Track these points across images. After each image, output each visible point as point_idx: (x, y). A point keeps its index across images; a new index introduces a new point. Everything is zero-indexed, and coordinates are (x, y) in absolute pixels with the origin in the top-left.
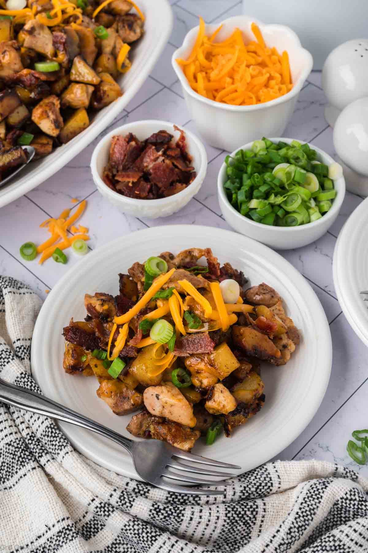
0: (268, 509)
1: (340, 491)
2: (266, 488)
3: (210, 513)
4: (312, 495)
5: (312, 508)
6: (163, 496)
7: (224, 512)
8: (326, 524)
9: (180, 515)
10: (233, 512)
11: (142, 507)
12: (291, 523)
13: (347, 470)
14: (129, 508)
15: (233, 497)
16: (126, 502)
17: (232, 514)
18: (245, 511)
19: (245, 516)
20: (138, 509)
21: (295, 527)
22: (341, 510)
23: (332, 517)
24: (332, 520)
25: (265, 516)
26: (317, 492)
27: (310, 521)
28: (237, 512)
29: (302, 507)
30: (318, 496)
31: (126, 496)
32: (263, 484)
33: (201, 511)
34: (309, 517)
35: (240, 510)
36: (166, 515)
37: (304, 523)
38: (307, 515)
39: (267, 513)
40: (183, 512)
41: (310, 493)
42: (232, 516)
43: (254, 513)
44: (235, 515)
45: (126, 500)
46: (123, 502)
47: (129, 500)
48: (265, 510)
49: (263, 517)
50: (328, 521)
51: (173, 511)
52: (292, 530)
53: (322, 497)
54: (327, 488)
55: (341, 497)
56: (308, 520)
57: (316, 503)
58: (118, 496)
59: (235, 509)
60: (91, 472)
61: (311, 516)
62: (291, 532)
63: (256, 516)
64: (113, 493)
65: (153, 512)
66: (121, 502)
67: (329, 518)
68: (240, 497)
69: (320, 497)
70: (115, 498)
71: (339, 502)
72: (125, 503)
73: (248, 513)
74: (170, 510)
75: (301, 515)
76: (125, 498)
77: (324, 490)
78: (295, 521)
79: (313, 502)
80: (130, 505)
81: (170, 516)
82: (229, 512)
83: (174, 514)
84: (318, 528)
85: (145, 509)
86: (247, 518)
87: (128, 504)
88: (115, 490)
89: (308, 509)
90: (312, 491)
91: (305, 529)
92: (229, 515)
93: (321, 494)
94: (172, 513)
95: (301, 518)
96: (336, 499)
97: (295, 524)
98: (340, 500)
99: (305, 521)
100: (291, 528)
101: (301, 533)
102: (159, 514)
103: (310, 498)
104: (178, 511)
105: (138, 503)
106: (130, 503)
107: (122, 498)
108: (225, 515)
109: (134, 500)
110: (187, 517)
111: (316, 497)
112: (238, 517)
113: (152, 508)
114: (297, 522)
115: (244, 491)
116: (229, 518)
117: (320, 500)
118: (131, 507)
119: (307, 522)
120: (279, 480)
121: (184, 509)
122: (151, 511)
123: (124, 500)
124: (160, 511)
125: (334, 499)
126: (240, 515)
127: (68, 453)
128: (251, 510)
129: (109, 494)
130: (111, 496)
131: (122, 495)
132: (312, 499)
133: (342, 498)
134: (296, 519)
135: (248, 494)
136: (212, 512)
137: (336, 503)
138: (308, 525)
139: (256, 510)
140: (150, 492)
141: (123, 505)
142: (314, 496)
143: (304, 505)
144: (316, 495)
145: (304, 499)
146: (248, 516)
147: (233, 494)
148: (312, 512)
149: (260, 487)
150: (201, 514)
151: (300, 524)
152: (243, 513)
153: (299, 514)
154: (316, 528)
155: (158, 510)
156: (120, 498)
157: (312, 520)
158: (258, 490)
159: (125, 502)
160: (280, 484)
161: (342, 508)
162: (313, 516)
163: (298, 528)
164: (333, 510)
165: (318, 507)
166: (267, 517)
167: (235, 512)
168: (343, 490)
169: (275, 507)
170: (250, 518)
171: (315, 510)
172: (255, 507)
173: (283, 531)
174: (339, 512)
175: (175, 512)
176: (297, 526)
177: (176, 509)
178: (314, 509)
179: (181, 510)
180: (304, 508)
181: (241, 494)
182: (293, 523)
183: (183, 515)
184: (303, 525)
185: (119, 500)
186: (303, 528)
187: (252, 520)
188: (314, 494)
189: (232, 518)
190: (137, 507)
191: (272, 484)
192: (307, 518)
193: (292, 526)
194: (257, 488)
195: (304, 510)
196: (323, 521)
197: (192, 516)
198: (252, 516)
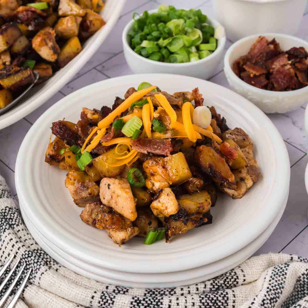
0: (237, 295)
1: (301, 268)
2: (232, 280)
3: (186, 300)
4: (278, 273)
5: (280, 282)
6: (141, 293)
7: (199, 299)
8: (292, 300)
9: (159, 303)
10: (207, 299)
11: (123, 301)
12: (264, 296)
13: (301, 258)
14: (111, 305)
15: (205, 289)
16: (108, 300)
17: (206, 300)
18: (217, 298)
19: (217, 302)
20: (120, 304)
21: (267, 299)
22: (303, 287)
23: (296, 293)
24: (297, 297)
25: (236, 301)
26: (281, 270)
27: (280, 294)
28: (210, 299)
29: (271, 283)
30: (283, 273)
31: (106, 295)
32: (230, 278)
33: (178, 299)
34: (279, 290)
35: (212, 296)
36: (146, 305)
37: (274, 296)
38: (277, 289)
39: (237, 298)
40: (161, 301)
41: (275, 272)
42: (206, 302)
43: (226, 298)
44: (208, 301)
45: (108, 298)
46: (105, 301)
47: (110, 297)
48: (234, 296)
49: (234, 302)
50: (294, 298)
51: (152, 300)
52: (265, 302)
53: (286, 273)
54: (289, 266)
55: (303, 273)
56: (278, 293)
57: (282, 278)
58: (100, 297)
59: (208, 296)
60: (69, 283)
61: (280, 290)
62: (264, 304)
63: (228, 301)
64: (94, 294)
65: (134, 303)
66: (103, 301)
67: (294, 294)
68: (211, 289)
69: (284, 273)
70: (97, 299)
71: (302, 278)
72: (107, 302)
73: (220, 298)
74: (150, 300)
75: (272, 289)
76: (106, 297)
77: (287, 267)
78: (267, 294)
79: (280, 278)
80: (112, 302)
81: (150, 305)
82: (203, 298)
83: (153, 303)
84: (286, 303)
85: (126, 302)
86: (220, 304)
87: (110, 302)
88: (95, 292)
89: (276, 284)
90: (277, 270)
91: (276, 301)
92: (203, 301)
93: (285, 271)
94: (152, 302)
95: (273, 292)
96: (298, 275)
97: (268, 297)
98: (302, 277)
99: (275, 294)
100: (264, 300)
101: (273, 304)
102: (140, 305)
103: (276, 276)
104: (157, 300)
105: (119, 299)
106: (111, 300)
107: (103, 297)
108: (200, 301)
109: (114, 297)
110: (165, 305)
111: (281, 274)
112: (211, 302)
113: (132, 300)
114: (269, 295)
115: (214, 284)
116: (203, 303)
117: (285, 276)
118: (113, 304)
119: (277, 295)
120: (243, 273)
121: (162, 298)
122: (132, 303)
123: (105, 298)
124: (140, 302)
125: (296, 275)
126: (213, 301)
127: (43, 273)
128: (222, 296)
129: (90, 296)
130: (93, 297)
131: (102, 295)
132: (278, 276)
133: (303, 275)
134: (267, 292)
135: (217, 286)
136: (188, 299)
137: (299, 279)
138: (278, 298)
139: (227, 296)
140: (129, 291)
141: (104, 304)
142: (279, 274)
143: (272, 281)
144: (281, 272)
145: (271, 277)
146: (220, 302)
147: (204, 287)
148: (281, 286)
149: (227, 280)
150: (178, 302)
151: (272, 297)
152: (215, 298)
153: (270, 288)
154: (284, 303)
155: (138, 301)
156: (101, 298)
157: (281, 293)
158: (226, 283)
159: (106, 300)
160: (244, 276)
161: (305, 284)
162: (281, 289)
163: (270, 300)
164: (296, 286)
165: (284, 282)
166: (237, 302)
167: (208, 298)
168: (303, 267)
169: (242, 293)
170: (222, 303)
171: (283, 285)
172: (225, 293)
173: (257, 303)
174: (302, 289)
175: (154, 301)
176: (269, 298)
177: (155, 299)
178: (281, 284)
179: (159, 300)
180: (273, 283)
181: (212, 287)
182: (265, 296)
183: (162, 304)
184: (274, 298)
185: (101, 300)
186: (275, 300)
187: (224, 305)
188: (278, 272)
189: (206, 304)
190: (119, 302)
191: (237, 277)
192: (277, 292)
193: (265, 298)
194: (225, 281)
195: (273, 285)
196: (289, 296)
197: (170, 304)
198: (223, 301)
